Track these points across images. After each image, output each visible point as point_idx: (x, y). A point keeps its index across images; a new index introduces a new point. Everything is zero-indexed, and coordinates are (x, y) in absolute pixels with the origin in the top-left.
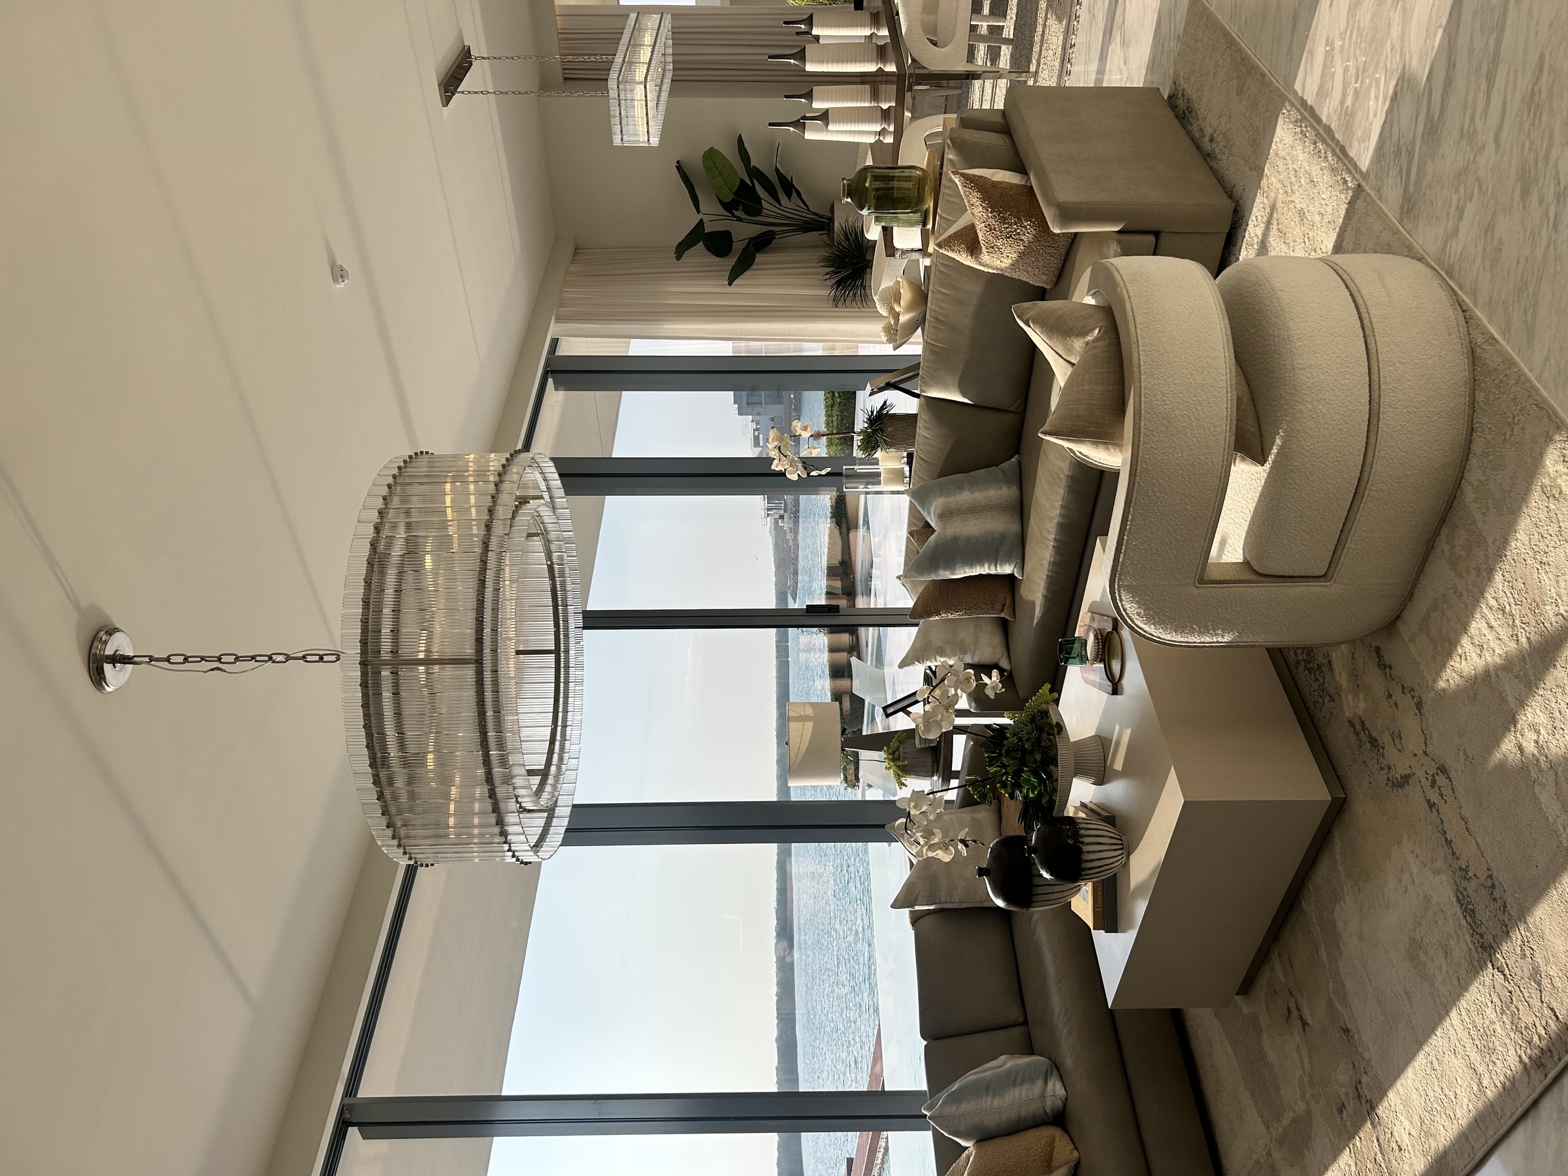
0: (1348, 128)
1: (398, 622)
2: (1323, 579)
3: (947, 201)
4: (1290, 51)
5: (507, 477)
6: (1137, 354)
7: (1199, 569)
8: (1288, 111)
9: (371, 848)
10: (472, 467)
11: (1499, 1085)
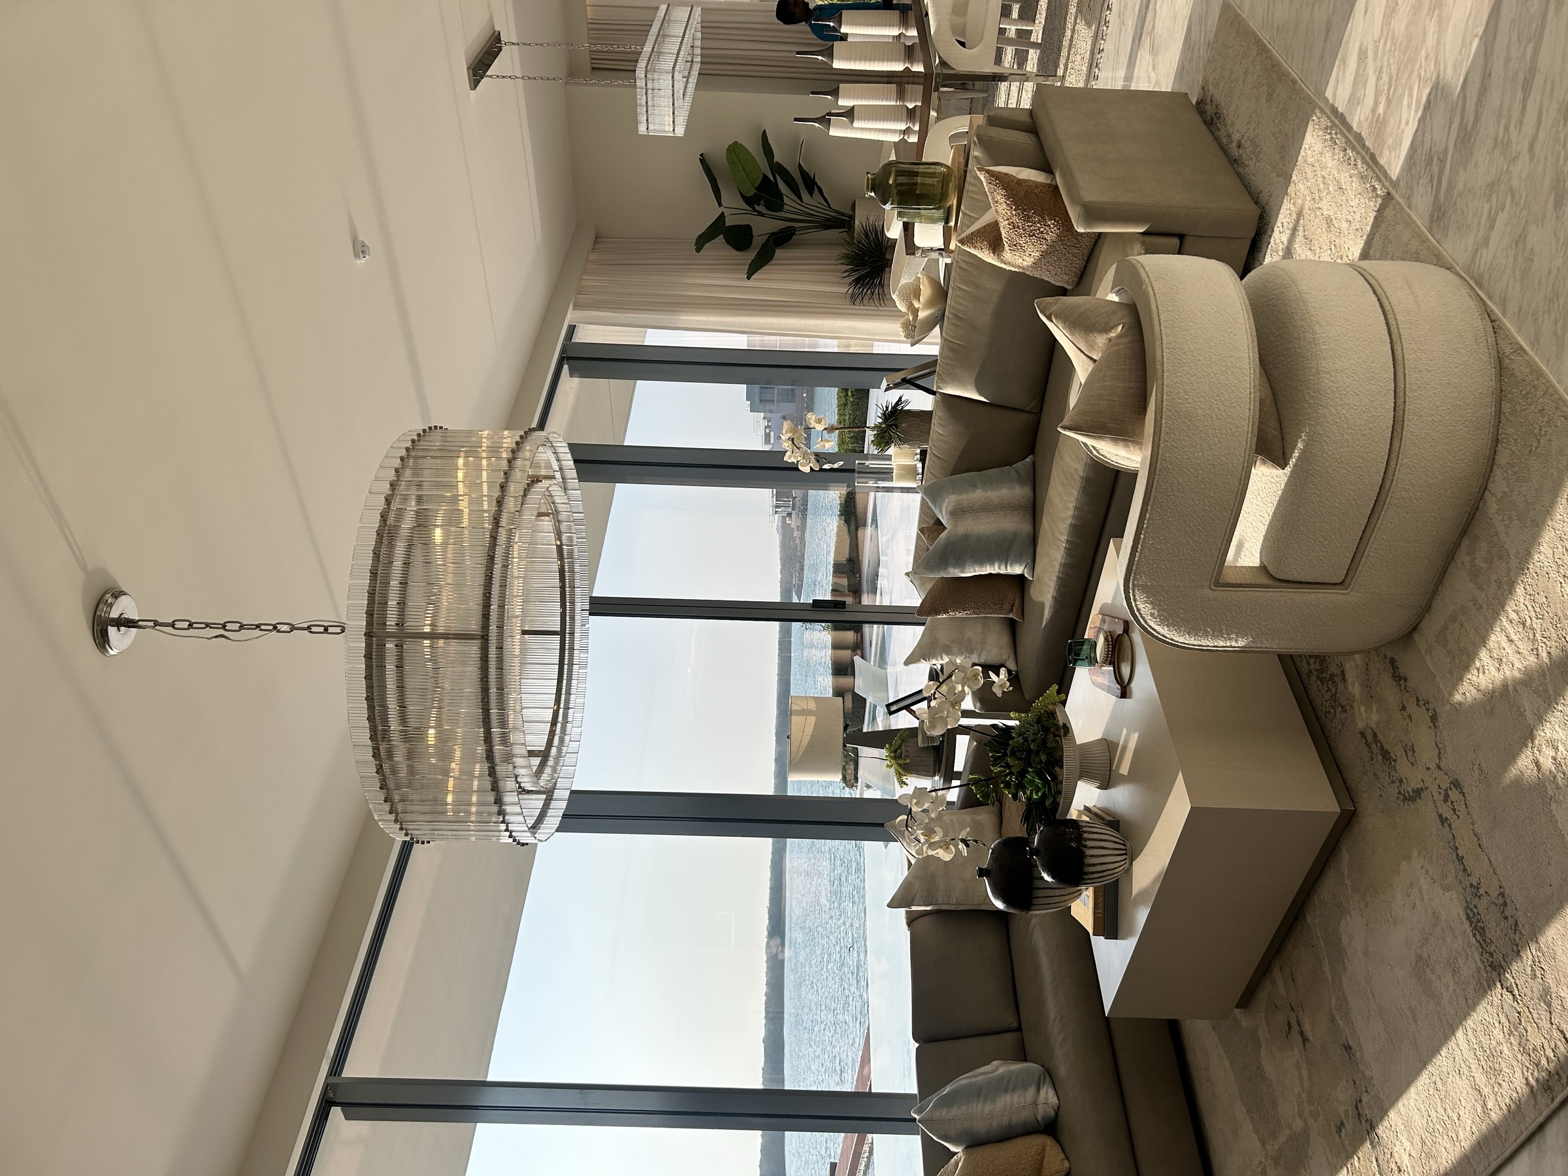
0: (1379, 135)
1: (405, 594)
2: (1341, 587)
3: (971, 198)
4: (1322, 58)
5: (521, 454)
6: (1160, 351)
7: (1216, 571)
8: (1319, 118)
9: (368, 822)
10: (485, 443)
11: (1504, 1107)
